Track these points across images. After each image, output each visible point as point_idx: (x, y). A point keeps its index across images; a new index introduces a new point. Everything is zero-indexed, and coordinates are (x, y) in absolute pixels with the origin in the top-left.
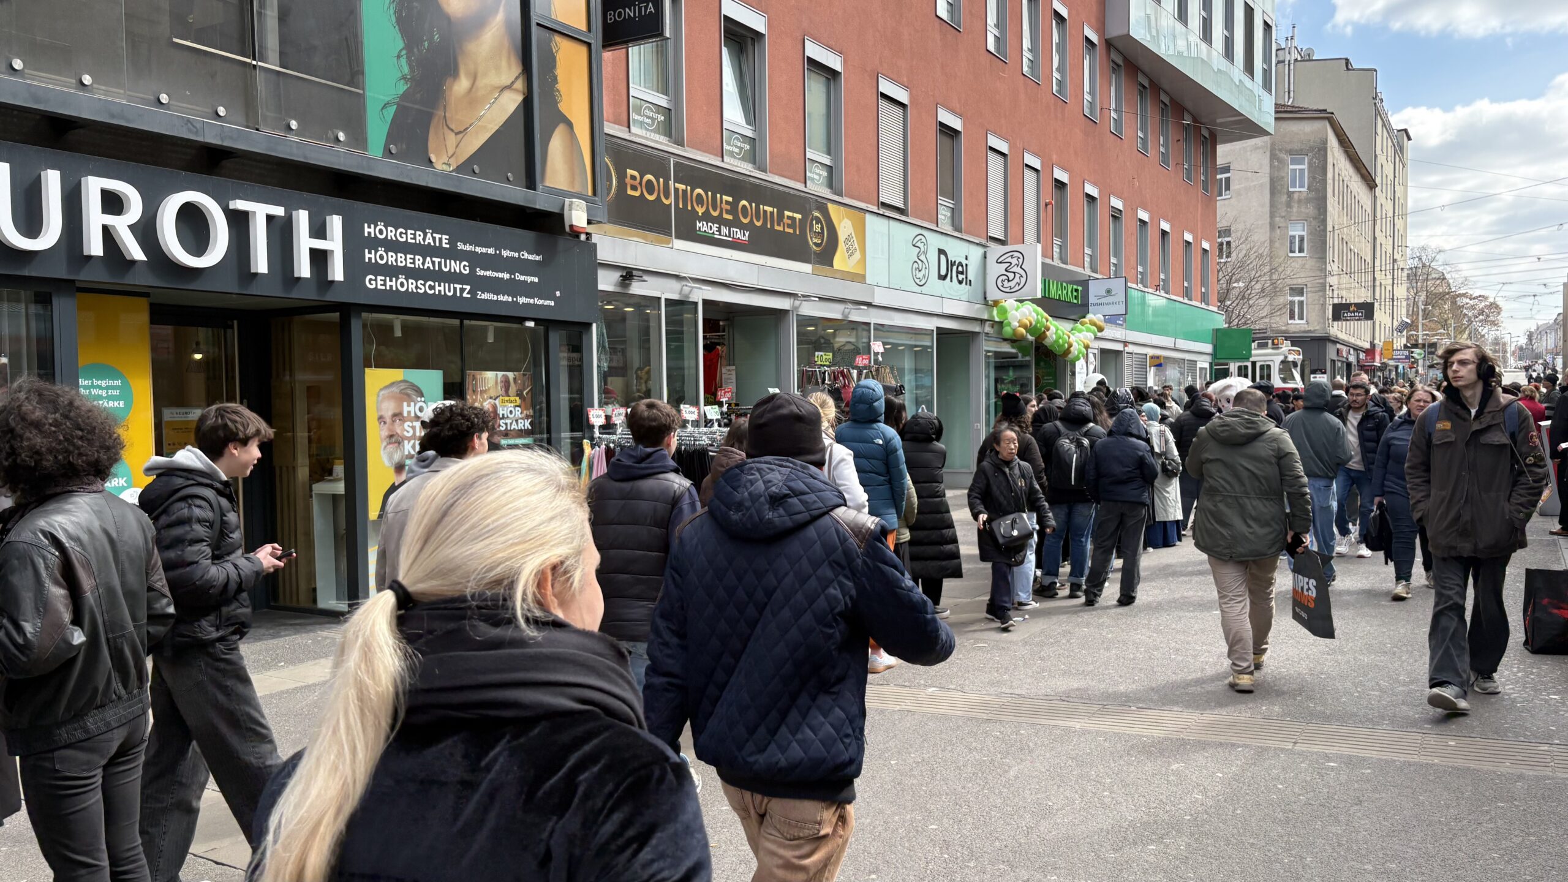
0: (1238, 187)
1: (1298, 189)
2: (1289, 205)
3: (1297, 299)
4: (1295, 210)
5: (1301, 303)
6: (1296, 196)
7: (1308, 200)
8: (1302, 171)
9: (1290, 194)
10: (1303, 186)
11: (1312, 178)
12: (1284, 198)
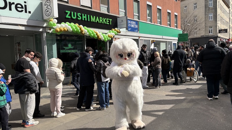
0: (198, 7)
1: (211, 7)
2: (209, 10)
3: (211, 29)
4: (210, 11)
5: (212, 30)
6: (210, 8)
7: (213, 9)
8: (212, 3)
9: (209, 8)
10: (212, 6)
11: (214, 4)
12: (208, 9)
